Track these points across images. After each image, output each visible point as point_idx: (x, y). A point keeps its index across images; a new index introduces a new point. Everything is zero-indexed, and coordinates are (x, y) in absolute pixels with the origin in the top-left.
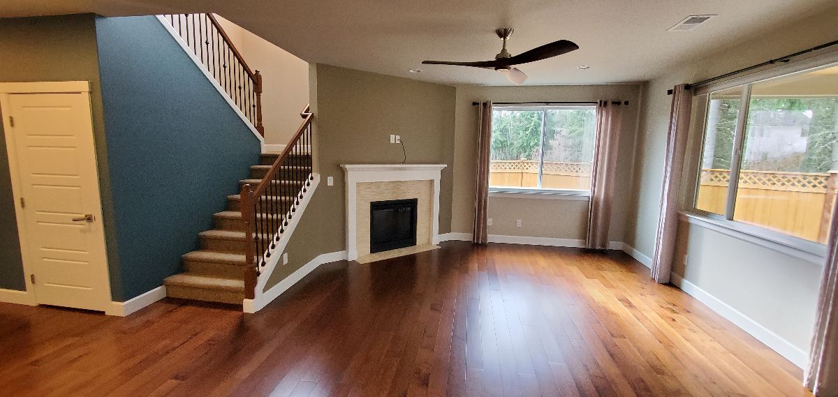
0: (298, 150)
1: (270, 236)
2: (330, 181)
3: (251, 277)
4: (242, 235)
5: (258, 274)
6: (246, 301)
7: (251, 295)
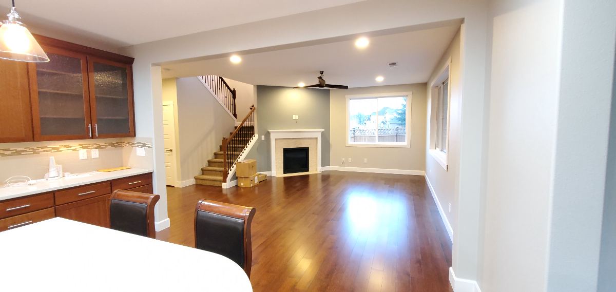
0: (247, 124)
1: (234, 161)
2: (263, 138)
3: (225, 175)
4: (223, 160)
5: (228, 174)
6: (223, 183)
7: (225, 181)
